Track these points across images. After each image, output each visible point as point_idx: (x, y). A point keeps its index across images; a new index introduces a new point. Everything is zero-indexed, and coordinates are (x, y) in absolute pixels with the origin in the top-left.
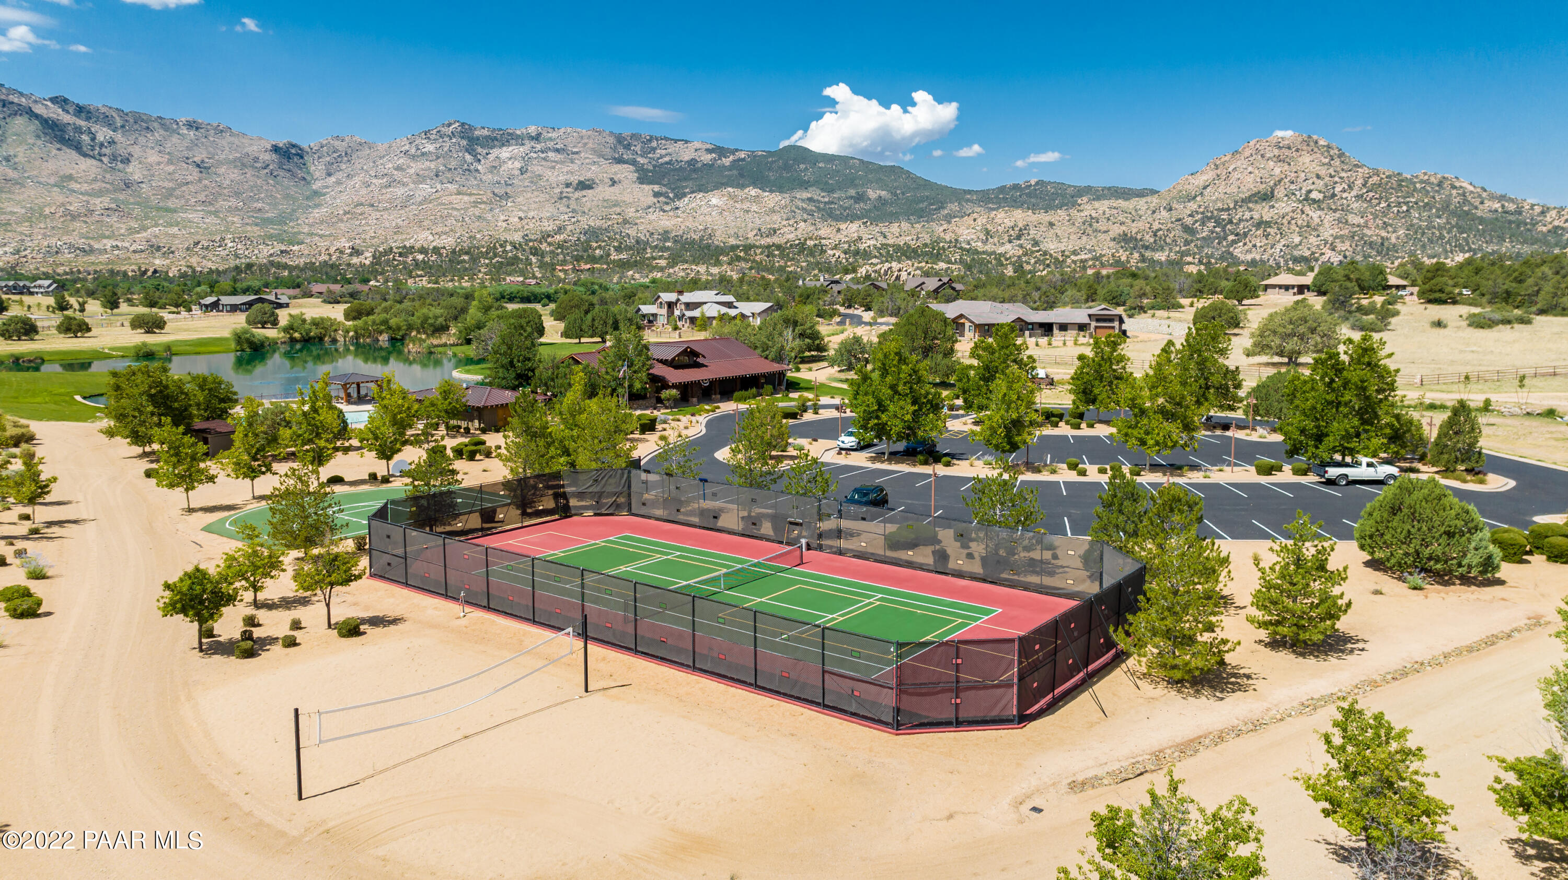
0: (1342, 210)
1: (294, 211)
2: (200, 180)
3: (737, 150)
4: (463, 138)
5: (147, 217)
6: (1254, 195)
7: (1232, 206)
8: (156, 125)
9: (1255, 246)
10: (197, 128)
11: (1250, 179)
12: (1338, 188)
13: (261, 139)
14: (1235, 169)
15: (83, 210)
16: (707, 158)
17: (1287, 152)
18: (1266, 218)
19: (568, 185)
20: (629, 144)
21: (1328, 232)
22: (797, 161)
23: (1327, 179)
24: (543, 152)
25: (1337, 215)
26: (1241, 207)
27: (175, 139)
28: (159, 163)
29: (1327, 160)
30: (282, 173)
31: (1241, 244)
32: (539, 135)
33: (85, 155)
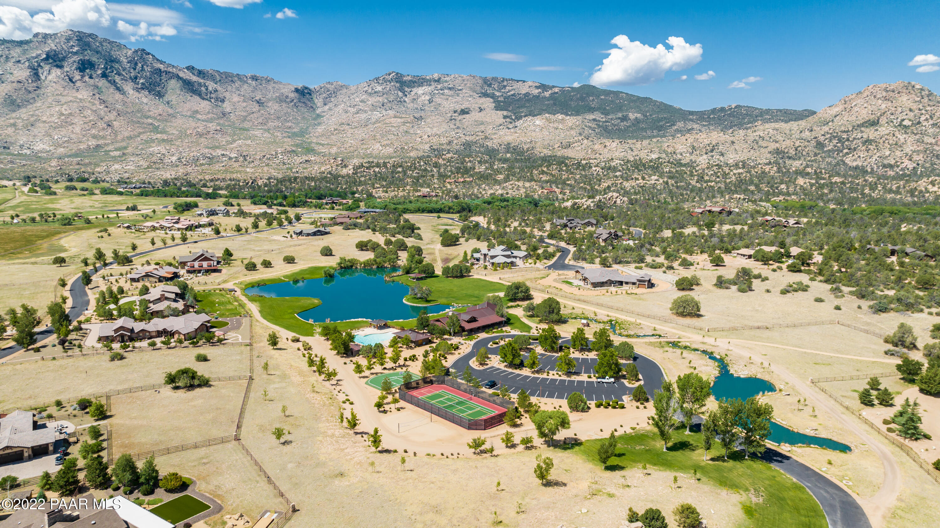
0: (921, 134)
1: (308, 127)
2: (259, 111)
3: (554, 87)
4: (397, 82)
5: (235, 134)
6: (866, 122)
7: (850, 129)
8: (236, 78)
9: (859, 157)
10: (256, 80)
11: (864, 112)
12: (923, 118)
13: (289, 84)
14: (856, 105)
15: (205, 132)
16: (536, 92)
17: (891, 94)
18: (871, 137)
19: (455, 112)
20: (491, 84)
21: (908, 149)
22: (588, 95)
23: (917, 111)
24: (441, 90)
25: (917, 137)
26: (856, 130)
27: (245, 86)
28: (239, 102)
29: (919, 99)
30: (300, 104)
31: (851, 155)
32: (440, 79)
33: (203, 99)
